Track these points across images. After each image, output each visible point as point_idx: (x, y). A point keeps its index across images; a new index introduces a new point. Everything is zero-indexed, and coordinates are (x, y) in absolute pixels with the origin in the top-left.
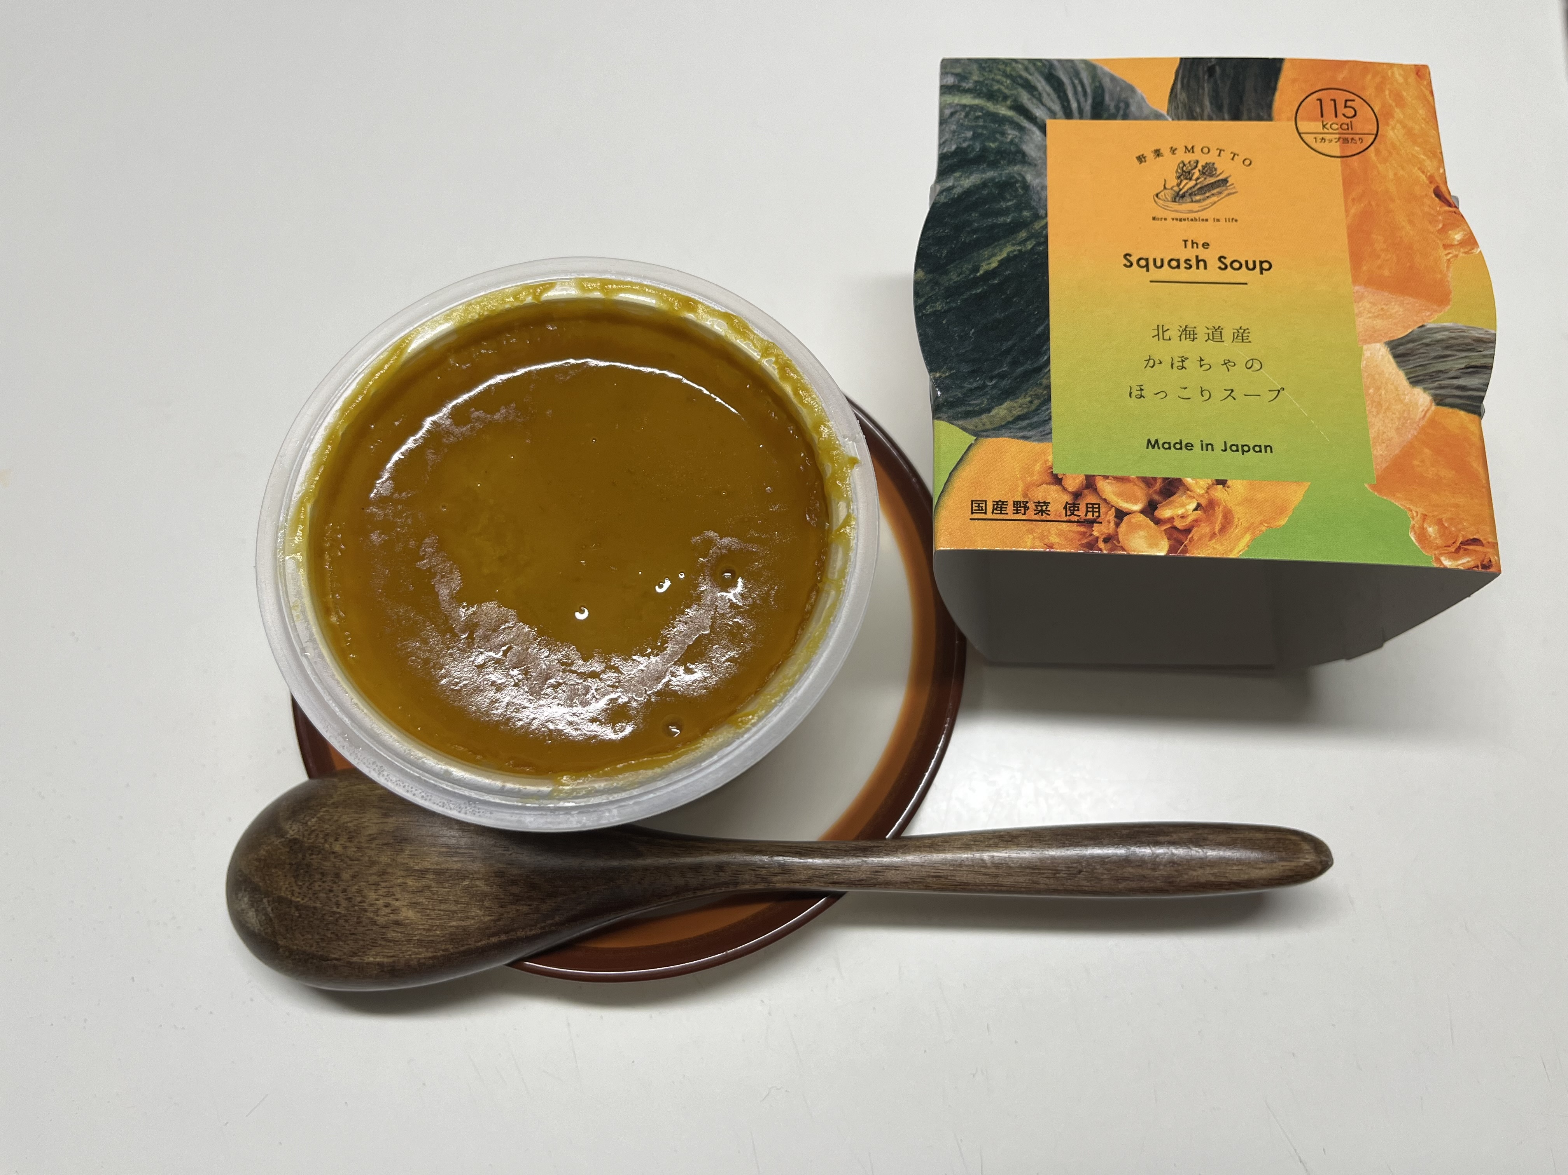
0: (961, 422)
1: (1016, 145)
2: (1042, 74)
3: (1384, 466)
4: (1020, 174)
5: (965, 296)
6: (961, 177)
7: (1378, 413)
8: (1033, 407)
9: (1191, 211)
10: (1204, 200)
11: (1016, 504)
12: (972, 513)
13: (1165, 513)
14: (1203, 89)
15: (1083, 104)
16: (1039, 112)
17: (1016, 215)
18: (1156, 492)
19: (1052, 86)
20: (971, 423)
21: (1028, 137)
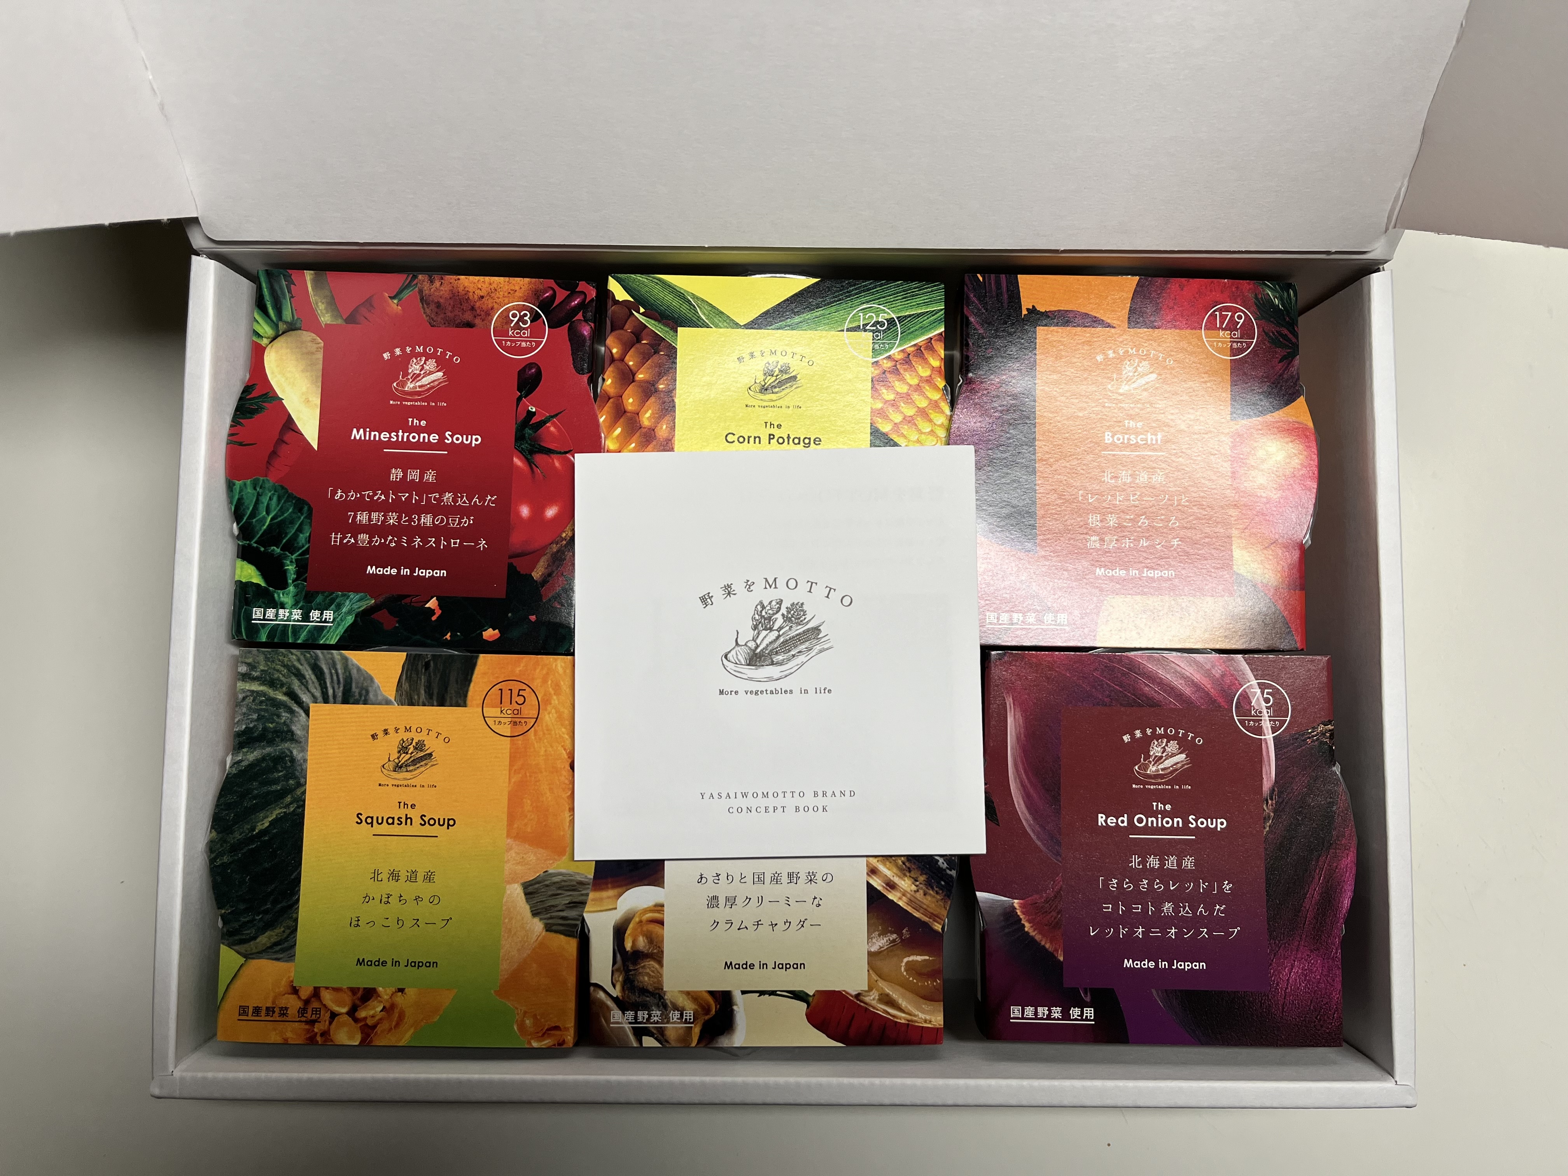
0: (236, 948)
1: (288, 726)
2: (309, 665)
3: (506, 977)
4: (289, 750)
5: (245, 850)
6: (247, 752)
7: (508, 938)
8: (285, 936)
9: (405, 779)
10: (415, 770)
11: (267, 1008)
12: (240, 1015)
13: (362, 1014)
14: (421, 680)
15: (336, 690)
16: (305, 698)
17: (285, 783)
18: (359, 999)
19: (316, 676)
20: (243, 948)
21: (296, 719)
